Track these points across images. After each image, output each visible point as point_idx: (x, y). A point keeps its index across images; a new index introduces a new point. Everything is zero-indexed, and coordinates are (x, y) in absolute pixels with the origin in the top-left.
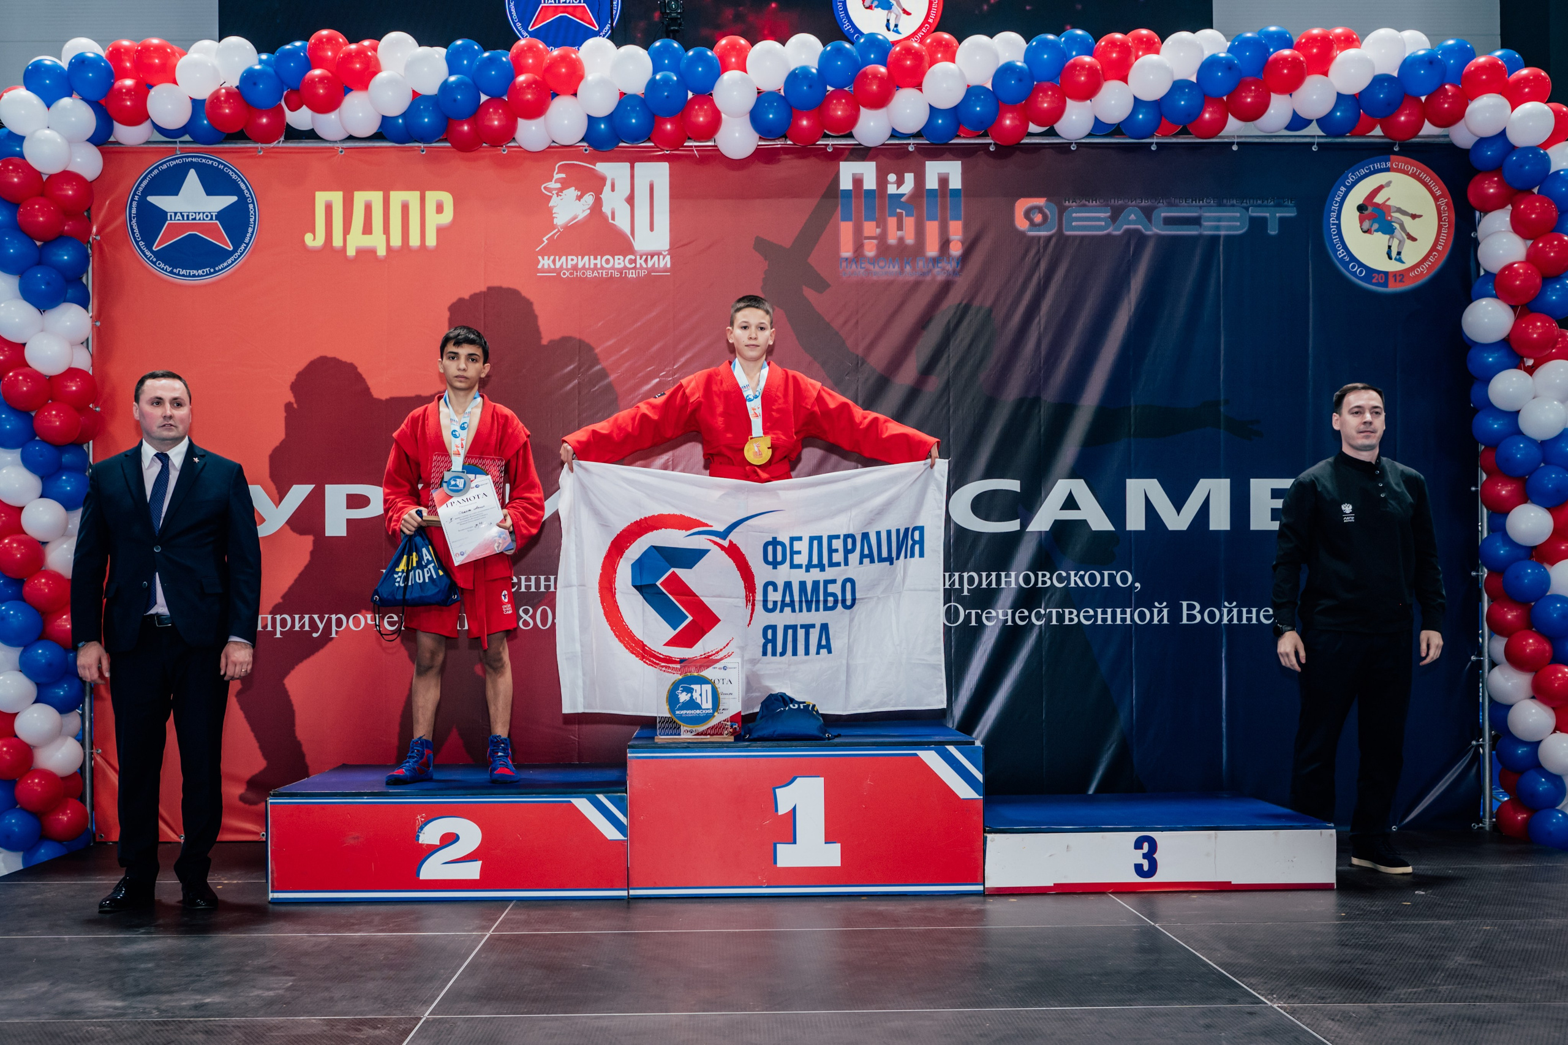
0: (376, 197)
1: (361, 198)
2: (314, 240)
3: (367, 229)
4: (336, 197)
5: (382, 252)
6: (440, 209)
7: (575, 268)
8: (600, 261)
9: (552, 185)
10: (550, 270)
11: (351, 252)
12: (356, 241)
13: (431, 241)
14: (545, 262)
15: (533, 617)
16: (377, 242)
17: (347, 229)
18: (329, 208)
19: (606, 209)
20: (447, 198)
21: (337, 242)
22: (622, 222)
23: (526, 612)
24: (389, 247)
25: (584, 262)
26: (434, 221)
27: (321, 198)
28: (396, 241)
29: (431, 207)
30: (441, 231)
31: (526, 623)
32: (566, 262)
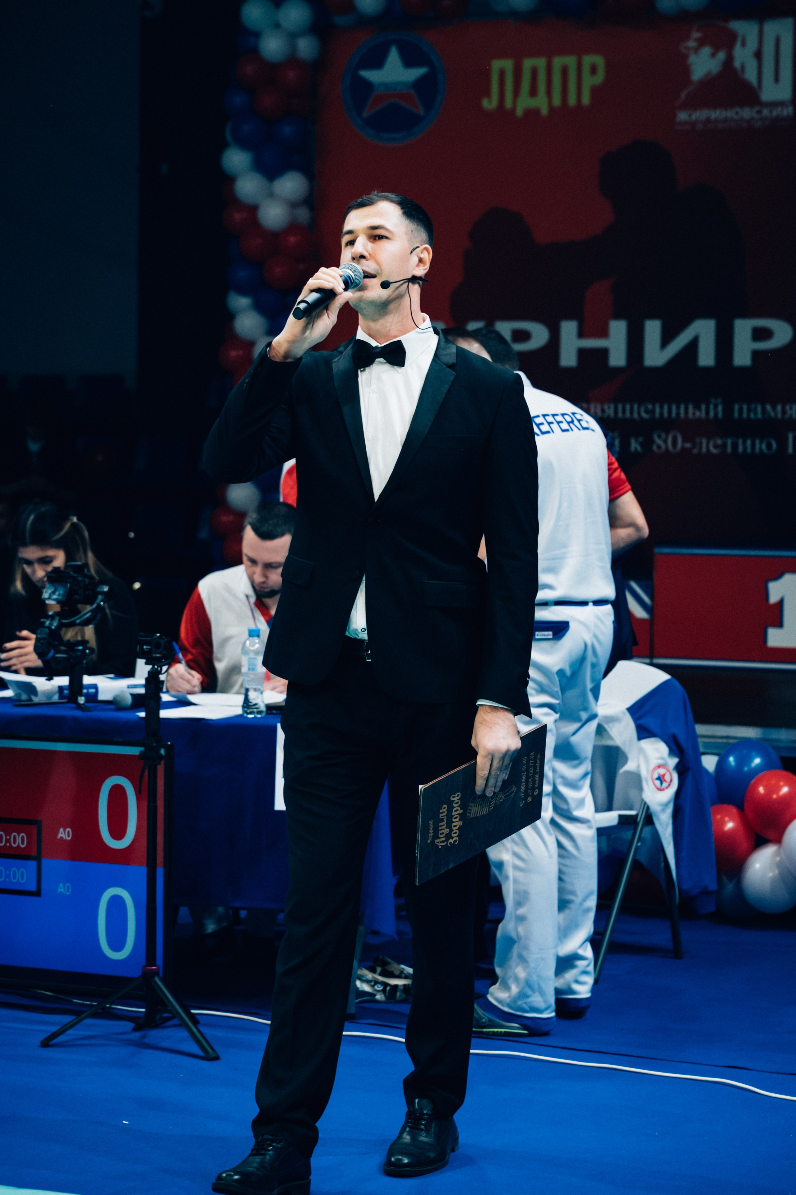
0: (541, 63)
1: (528, 63)
2: (489, 104)
3: (533, 92)
4: (508, 64)
5: (544, 111)
6: (594, 70)
7: (708, 120)
8: (730, 114)
9: (692, 44)
10: (686, 123)
11: (519, 112)
12: (525, 103)
13: (586, 100)
14: (682, 116)
15: (665, 441)
16: (541, 103)
17: (516, 92)
18: (502, 74)
19: (737, 64)
20: (599, 60)
21: (509, 104)
22: (751, 75)
23: (659, 436)
24: (551, 108)
25: (716, 114)
26: (589, 81)
27: (496, 65)
28: (557, 101)
29: (586, 70)
30: (595, 91)
31: (659, 447)
32: (700, 115)
